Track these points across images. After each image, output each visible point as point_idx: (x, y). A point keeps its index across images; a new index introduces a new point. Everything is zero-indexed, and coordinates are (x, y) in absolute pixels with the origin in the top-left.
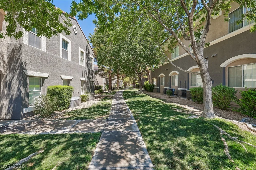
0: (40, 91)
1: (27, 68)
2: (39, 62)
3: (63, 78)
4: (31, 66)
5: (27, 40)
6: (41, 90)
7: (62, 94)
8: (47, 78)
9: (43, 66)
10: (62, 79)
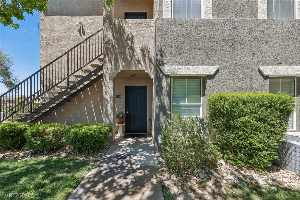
0: (200, 106)
1: (165, 61)
2: (192, 44)
3: (266, 73)
4: (173, 56)
5: (168, 12)
6: (201, 103)
7: (239, 117)
8: (211, 77)
9: (202, 52)
10: (266, 77)
